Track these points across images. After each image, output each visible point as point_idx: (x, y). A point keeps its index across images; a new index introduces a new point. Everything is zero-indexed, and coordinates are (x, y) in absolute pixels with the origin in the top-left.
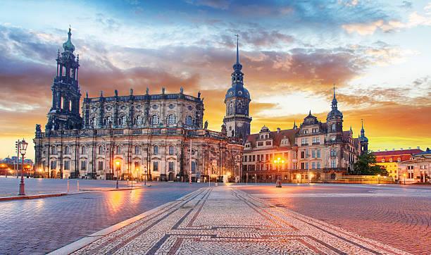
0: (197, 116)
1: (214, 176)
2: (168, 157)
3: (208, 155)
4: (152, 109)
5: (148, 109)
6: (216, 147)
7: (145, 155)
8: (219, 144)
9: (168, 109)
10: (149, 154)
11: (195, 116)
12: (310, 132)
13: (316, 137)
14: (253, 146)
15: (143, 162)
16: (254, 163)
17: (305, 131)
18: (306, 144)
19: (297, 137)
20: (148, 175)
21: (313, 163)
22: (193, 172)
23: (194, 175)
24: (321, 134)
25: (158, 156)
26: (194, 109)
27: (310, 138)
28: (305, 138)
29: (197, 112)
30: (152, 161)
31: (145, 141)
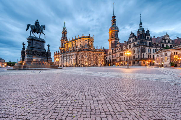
1: (86, 64)
3: (83, 57)
4: (77, 43)
5: (76, 43)
6: (87, 54)
7: (69, 58)
8: (88, 53)
9: (80, 42)
10: (70, 58)
11: (88, 43)
12: (132, 41)
13: (134, 43)
14: (116, 51)
15: (69, 61)
16: (116, 58)
17: (130, 41)
18: (131, 47)
19: (128, 44)
20: (70, 65)
21: (133, 56)
22: (80, 63)
23: (80, 64)
24: (135, 42)
25: (72, 59)
26: (87, 40)
27: (132, 44)
28: (130, 44)
29: (89, 42)
30: (71, 60)
31: (69, 54)
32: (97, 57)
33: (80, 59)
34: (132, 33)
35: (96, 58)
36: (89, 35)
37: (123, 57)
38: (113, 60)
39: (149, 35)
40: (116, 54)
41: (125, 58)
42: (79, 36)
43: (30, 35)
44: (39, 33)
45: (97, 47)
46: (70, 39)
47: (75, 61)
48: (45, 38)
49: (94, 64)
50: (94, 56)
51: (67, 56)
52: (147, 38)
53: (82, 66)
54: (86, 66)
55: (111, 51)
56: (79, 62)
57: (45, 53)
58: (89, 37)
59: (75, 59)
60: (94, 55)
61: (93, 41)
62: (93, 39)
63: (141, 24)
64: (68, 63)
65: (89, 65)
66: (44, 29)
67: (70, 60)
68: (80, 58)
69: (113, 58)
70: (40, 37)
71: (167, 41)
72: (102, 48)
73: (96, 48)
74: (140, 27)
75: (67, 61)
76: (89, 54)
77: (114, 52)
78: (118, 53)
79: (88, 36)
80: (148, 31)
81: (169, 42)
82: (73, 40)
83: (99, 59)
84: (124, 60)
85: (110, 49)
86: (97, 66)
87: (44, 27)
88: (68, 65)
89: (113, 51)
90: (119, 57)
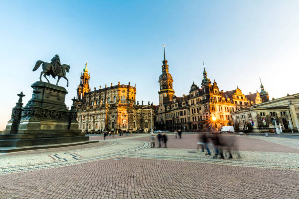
0: (128, 95)
1: (124, 129)
2: (101, 120)
4: (107, 95)
5: (105, 95)
6: (126, 112)
7: (92, 119)
8: (128, 111)
9: (113, 94)
10: (94, 119)
11: (126, 96)
12: (194, 95)
13: (198, 98)
14: (171, 108)
15: (92, 123)
16: (171, 119)
17: (193, 95)
18: (194, 104)
19: (189, 99)
20: (94, 130)
21: (199, 117)
22: (113, 127)
23: (113, 130)
24: (200, 96)
25: (98, 120)
26: (126, 92)
27: (195, 100)
28: (192, 100)
29: (128, 93)
30: (96, 123)
31: (93, 112)
32: (142, 118)
33: (113, 121)
34: (193, 85)
35: (140, 118)
36: (129, 83)
37: (184, 117)
38: (167, 121)
39: (217, 88)
40: (172, 112)
41: (185, 118)
42: (112, 84)
43: (40, 78)
44: (57, 77)
45: (143, 102)
46: (95, 88)
47: (104, 124)
48: (67, 86)
49: (138, 129)
50: (137, 116)
51: (88, 115)
52: (215, 92)
53: (118, 132)
54: (125, 132)
55: (163, 108)
56: (111, 126)
57: (67, 112)
58: (128, 87)
59: (103, 120)
60: (139, 115)
61: (135, 93)
62: (135, 90)
63: (205, 74)
64: (90, 128)
65: (130, 131)
66: (68, 71)
67: (94, 122)
68: (114, 119)
69: (167, 119)
70: (57, 84)
71: (240, 97)
72: (150, 104)
73: (140, 104)
74: (204, 77)
75: (87, 125)
76: (128, 113)
77: (168, 110)
78: (175, 112)
79: (128, 85)
80: (215, 83)
81: (242, 98)
82: (100, 91)
83: (146, 121)
84: (184, 122)
85: (161, 106)
86: (142, 132)
87: (67, 68)
88: (89, 130)
89: (166, 108)
90: (177, 117)
